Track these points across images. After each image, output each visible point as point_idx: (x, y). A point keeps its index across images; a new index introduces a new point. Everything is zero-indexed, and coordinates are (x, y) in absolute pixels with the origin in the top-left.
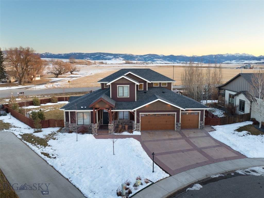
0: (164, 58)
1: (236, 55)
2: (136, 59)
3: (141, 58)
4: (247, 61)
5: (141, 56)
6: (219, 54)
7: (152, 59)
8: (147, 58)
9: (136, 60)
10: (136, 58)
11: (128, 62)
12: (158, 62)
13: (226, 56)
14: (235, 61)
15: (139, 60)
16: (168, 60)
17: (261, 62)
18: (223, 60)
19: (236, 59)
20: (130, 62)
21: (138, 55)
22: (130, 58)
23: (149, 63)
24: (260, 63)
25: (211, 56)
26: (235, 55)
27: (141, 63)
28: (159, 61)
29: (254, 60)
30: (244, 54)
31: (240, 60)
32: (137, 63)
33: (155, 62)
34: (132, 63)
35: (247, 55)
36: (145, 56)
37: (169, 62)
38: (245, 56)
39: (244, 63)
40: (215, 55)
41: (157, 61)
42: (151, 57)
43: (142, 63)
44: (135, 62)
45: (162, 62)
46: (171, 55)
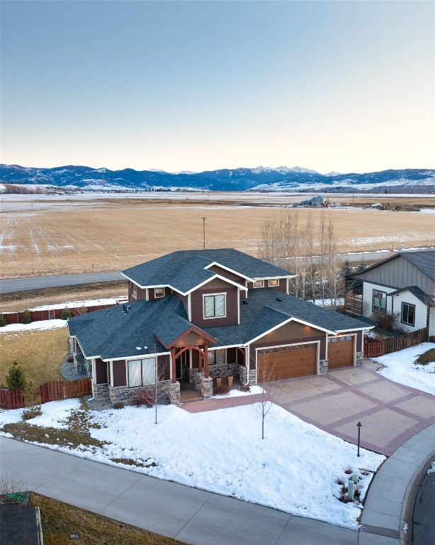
0: (110, 176)
1: (281, 169)
2: (33, 180)
3: (45, 177)
4: (304, 184)
5: (45, 171)
6: (241, 169)
7: (79, 179)
8: (63, 175)
9: (31, 183)
10: (32, 176)
11: (15, 187)
12: (93, 187)
13: (258, 172)
14: (278, 184)
15: (40, 183)
16: (121, 183)
17: (333, 186)
18: (253, 182)
19: (282, 180)
20: (18, 188)
21: (37, 169)
22: (14, 176)
23: (70, 190)
24: (331, 188)
25: (224, 173)
26: (279, 171)
27: (49, 191)
28: (95, 184)
29: (318, 182)
30: (298, 168)
31: (289, 182)
32: (38, 192)
33: (86, 187)
34: (25, 192)
35: (303, 171)
36: (57, 172)
37: (124, 188)
38: (299, 174)
39: (297, 188)
40: (232, 171)
41: (91, 183)
42: (72, 175)
43: (52, 190)
44: (34, 187)
45: (106, 188)
46: (128, 170)
